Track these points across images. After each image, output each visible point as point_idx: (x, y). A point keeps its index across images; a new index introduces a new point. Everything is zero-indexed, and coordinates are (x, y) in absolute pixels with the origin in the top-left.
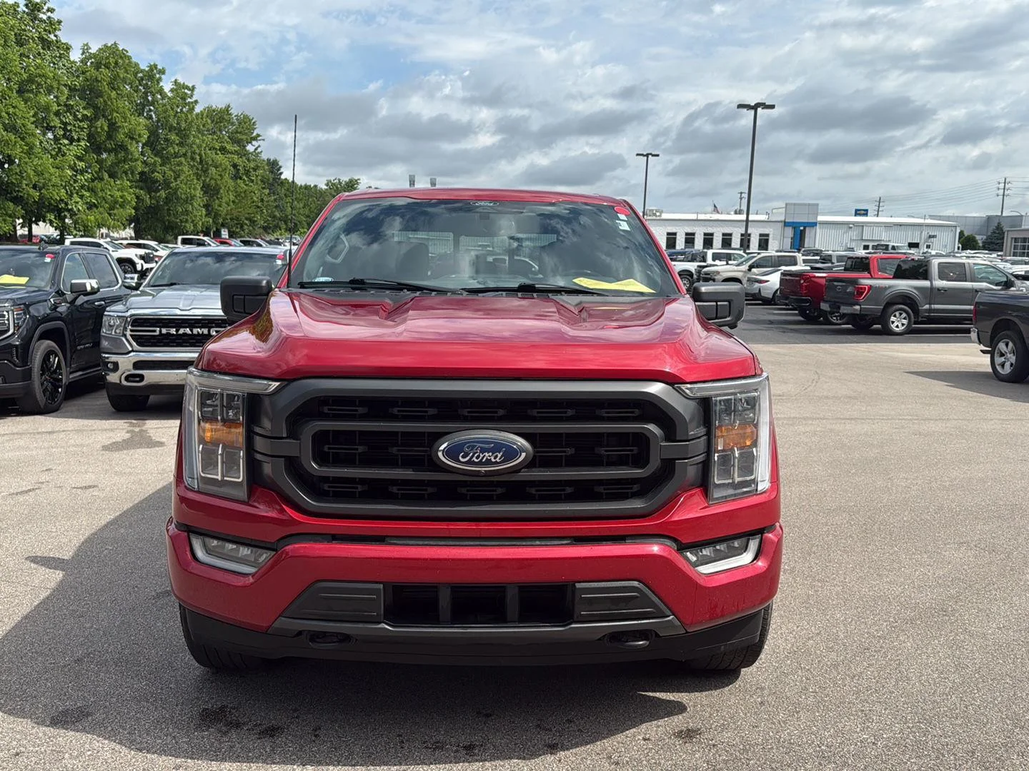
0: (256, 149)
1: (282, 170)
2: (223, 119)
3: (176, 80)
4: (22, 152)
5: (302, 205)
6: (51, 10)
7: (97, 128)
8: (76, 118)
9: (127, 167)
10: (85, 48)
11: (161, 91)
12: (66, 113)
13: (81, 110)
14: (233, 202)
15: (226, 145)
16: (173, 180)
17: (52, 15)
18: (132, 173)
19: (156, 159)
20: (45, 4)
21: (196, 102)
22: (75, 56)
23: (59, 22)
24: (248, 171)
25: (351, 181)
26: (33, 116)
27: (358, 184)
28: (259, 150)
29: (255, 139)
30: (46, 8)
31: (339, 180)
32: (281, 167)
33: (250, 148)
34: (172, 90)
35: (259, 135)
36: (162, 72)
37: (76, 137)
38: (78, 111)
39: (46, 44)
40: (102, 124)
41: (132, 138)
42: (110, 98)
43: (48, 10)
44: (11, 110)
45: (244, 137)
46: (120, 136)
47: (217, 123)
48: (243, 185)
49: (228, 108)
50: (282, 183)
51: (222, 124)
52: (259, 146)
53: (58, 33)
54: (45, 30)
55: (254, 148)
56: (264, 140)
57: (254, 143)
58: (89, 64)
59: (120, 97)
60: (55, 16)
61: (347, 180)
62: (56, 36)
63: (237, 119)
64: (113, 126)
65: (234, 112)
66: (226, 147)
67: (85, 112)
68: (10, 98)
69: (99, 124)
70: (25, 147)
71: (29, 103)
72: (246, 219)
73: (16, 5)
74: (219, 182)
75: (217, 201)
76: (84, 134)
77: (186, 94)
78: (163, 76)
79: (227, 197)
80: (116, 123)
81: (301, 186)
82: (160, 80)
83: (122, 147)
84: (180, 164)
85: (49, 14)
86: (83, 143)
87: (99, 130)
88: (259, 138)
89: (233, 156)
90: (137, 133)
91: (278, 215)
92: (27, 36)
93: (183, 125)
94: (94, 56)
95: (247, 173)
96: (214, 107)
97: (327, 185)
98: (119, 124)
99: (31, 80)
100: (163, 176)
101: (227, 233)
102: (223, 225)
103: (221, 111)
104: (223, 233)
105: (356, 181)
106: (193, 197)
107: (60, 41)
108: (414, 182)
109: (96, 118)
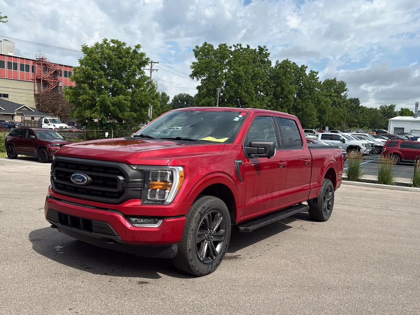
0: (345, 95)
1: (360, 102)
2: (332, 83)
3: (312, 70)
4: (249, 100)
5: (368, 116)
6: (267, 50)
7: (277, 90)
8: (270, 87)
9: (288, 104)
10: (277, 62)
11: (305, 74)
12: (267, 85)
13: (272, 84)
14: (332, 116)
15: (332, 93)
16: (305, 108)
17: (267, 52)
18: (289, 106)
19: (300, 100)
20: (265, 48)
21: (318, 78)
22: (273, 65)
23: (269, 54)
24: (340, 103)
25: (391, 106)
26: (254, 87)
27: (395, 107)
28: (347, 95)
29: (345, 90)
30: (265, 49)
31: (386, 105)
32: (360, 101)
33: (343, 94)
34: (309, 74)
35: (346, 89)
36: (306, 67)
37: (269, 94)
38: (271, 85)
39: (263, 62)
40: (279, 89)
41: (290, 93)
42: (282, 79)
43: (266, 50)
44: (248, 86)
45: (340, 90)
46: (285, 93)
47: (330, 85)
48: (336, 109)
49: (335, 80)
50: (360, 108)
51: (331, 86)
52: (347, 93)
53: (268, 58)
54: (263, 57)
55: (344, 94)
56: (348, 91)
57: (344, 92)
58: (278, 67)
59: (287, 78)
60: (268, 52)
61: (389, 105)
62: (267, 59)
63: (339, 83)
64: (283, 89)
65: (337, 80)
66: (332, 94)
67: (274, 85)
68: (248, 82)
69: (278, 89)
70: (250, 98)
71: (254, 83)
72: (337, 122)
73: (256, 49)
74: (326, 108)
75: (324, 116)
76: (272, 93)
77: (314, 75)
78: (306, 69)
79: (329, 113)
80: (284, 88)
81: (369, 108)
82: (305, 70)
83: (286, 97)
84: (308, 102)
85: (266, 51)
86: (271, 96)
87: (277, 91)
88: (347, 90)
89: (334, 98)
90: (292, 91)
91: (356, 121)
92: (257, 60)
93: (311, 87)
94: (279, 64)
95: (339, 104)
96: (330, 79)
97: (380, 108)
98: (285, 88)
99: (255, 75)
100: (302, 107)
101: (328, 128)
102: (326, 125)
103: (332, 81)
104: (326, 128)
105: (394, 106)
106: (312, 114)
107: (269, 60)
108: (418, 105)
109: (277, 86)
